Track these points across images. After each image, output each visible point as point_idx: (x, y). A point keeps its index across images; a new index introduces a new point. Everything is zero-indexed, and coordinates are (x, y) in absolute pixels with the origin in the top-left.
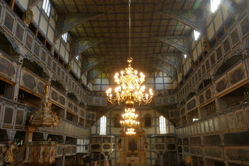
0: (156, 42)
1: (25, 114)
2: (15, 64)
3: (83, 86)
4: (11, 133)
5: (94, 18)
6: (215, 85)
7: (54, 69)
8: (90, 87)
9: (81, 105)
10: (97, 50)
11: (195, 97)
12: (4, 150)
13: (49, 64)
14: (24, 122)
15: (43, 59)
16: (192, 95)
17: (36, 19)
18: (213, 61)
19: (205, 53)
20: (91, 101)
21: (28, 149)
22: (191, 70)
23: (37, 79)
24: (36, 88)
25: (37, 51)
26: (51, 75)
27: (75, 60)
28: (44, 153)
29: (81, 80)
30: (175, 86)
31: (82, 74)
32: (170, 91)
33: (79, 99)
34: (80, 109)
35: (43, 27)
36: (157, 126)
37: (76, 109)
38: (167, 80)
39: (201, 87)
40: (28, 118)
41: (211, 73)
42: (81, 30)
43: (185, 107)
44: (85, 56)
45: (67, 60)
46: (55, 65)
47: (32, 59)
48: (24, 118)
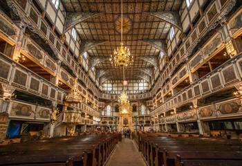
0: (139, 60)
1: (62, 94)
2: (56, 64)
3: (96, 86)
4: (55, 104)
5: (103, 43)
6: (171, 81)
7: (79, 72)
8: (101, 88)
9: (96, 97)
10: (105, 65)
11: (161, 91)
12: (51, 112)
13: (76, 69)
14: (62, 99)
15: (73, 65)
16: (159, 90)
17: (68, 40)
18: (171, 68)
19: (167, 64)
20: (101, 96)
21: (65, 114)
22: (159, 76)
23: (69, 77)
24: (68, 81)
25: (69, 60)
26: (78, 76)
27: (92, 71)
28: (74, 117)
29: (95, 83)
30: (150, 87)
31: (96, 79)
32: (147, 91)
33: (94, 94)
34: (95, 99)
35: (72, 46)
36: (140, 111)
37: (92, 99)
38: (145, 84)
39: (164, 85)
40: (64, 97)
41: (169, 75)
42: (95, 51)
43: (156, 98)
44: (98, 69)
45: (87, 69)
46: (80, 70)
47: (67, 64)
48: (62, 97)
